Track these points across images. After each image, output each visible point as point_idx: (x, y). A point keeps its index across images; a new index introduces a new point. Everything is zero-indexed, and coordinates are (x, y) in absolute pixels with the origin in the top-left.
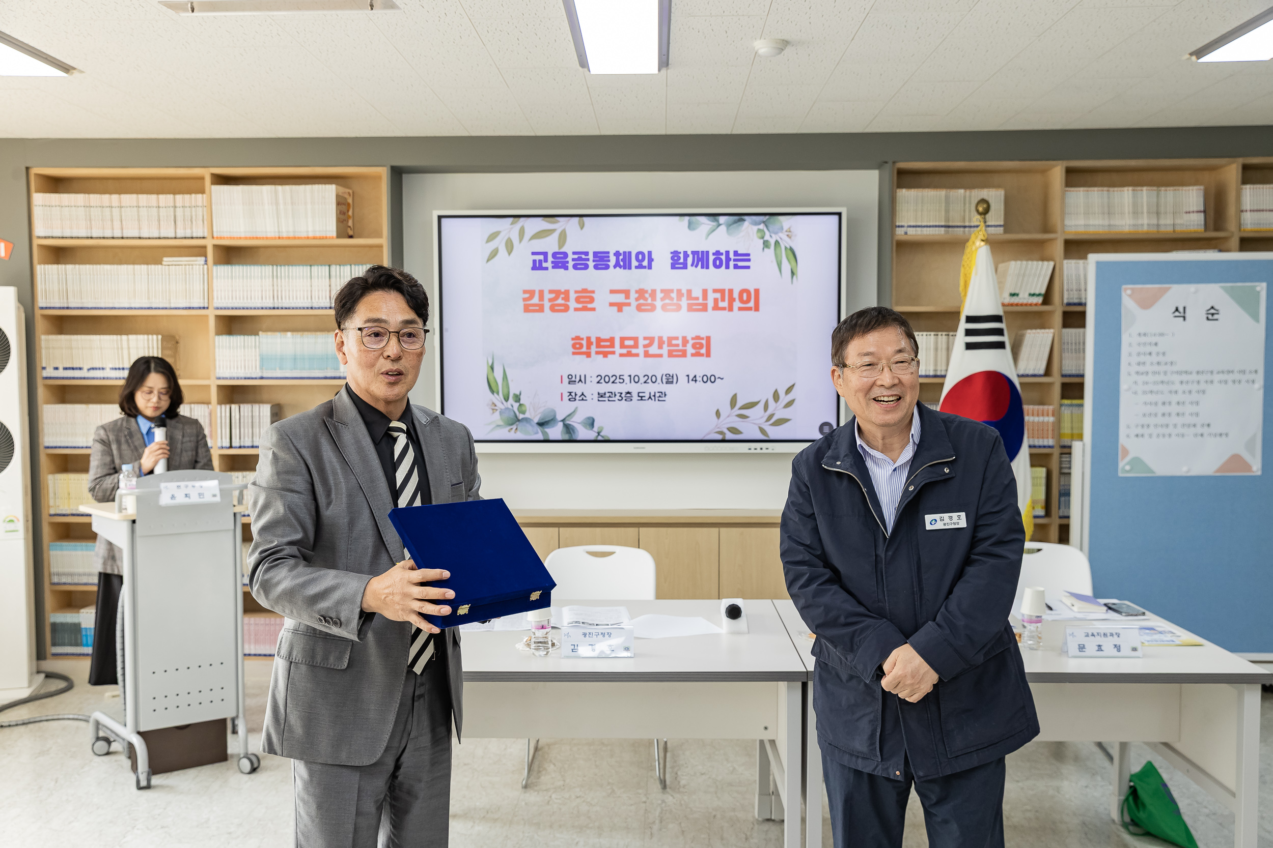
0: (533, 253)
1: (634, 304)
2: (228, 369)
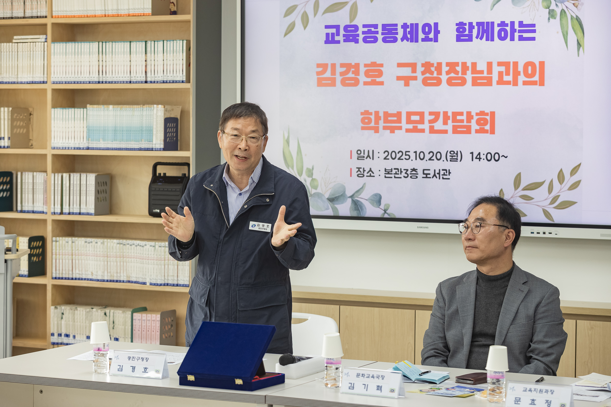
0: (327, 27)
1: (420, 77)
2: (61, 139)
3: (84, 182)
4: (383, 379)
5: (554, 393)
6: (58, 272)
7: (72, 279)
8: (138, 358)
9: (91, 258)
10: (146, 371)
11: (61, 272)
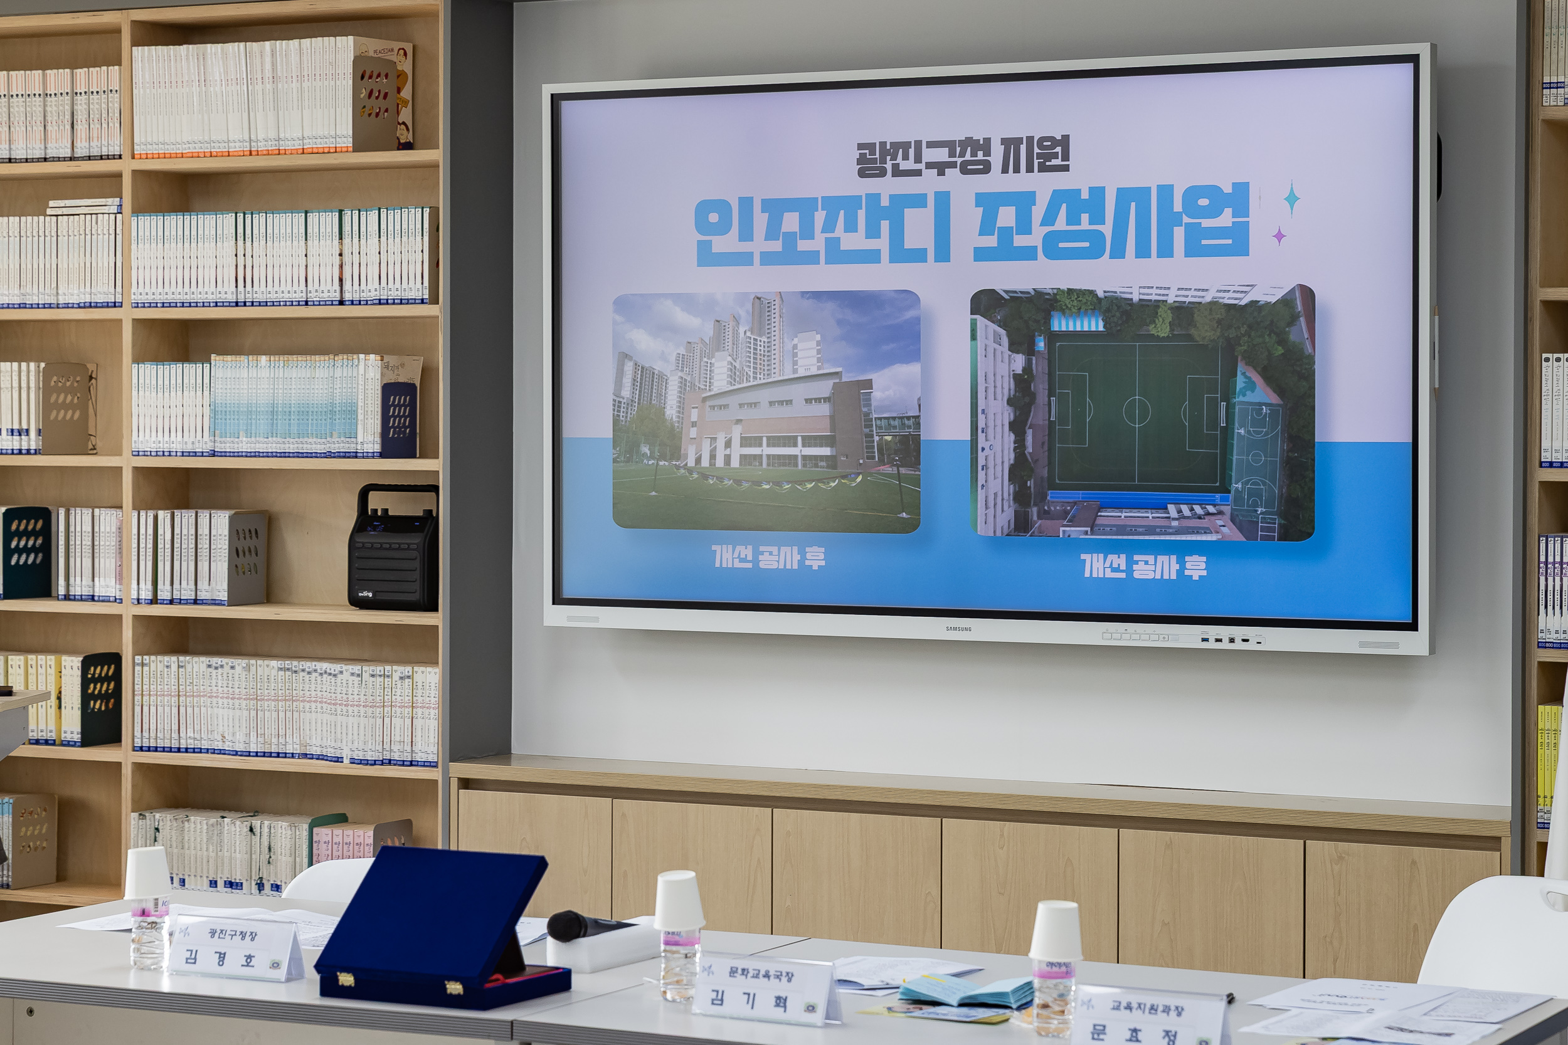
2: (154, 433)
3: (204, 530)
4: (789, 980)
5: (1183, 1013)
6: (146, 734)
7: (179, 750)
8: (234, 933)
9: (220, 701)
10: (250, 964)
11: (153, 735)
